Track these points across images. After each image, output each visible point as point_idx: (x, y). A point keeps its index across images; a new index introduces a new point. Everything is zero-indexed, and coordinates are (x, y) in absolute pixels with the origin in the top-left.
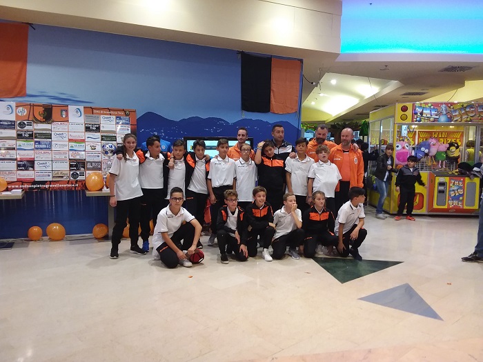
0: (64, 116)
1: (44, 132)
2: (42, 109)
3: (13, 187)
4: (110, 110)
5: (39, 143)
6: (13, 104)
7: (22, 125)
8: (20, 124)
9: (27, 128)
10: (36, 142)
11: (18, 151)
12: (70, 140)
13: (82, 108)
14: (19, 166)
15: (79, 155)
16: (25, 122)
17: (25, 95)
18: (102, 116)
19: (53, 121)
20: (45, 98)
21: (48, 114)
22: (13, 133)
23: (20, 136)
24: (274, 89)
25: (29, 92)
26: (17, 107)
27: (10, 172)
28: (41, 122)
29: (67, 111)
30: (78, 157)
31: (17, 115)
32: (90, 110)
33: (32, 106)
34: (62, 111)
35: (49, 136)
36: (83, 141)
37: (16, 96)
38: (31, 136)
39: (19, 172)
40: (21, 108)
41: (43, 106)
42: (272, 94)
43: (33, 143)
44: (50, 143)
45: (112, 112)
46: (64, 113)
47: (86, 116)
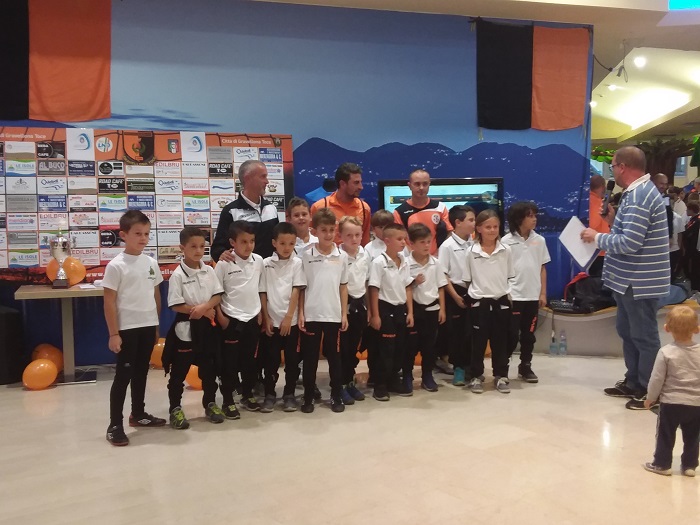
0: (174, 151)
1: (143, 179)
2: (137, 140)
3: (94, 275)
4: (248, 137)
5: (135, 198)
6: (90, 132)
7: (106, 168)
8: (102, 166)
9: (114, 173)
10: (130, 197)
11: (102, 214)
12: (186, 193)
13: (202, 135)
14: (103, 239)
15: (200, 218)
16: (111, 163)
17: (104, 118)
18: (235, 149)
19: (157, 161)
20: (141, 120)
21: (147, 149)
22: (91, 183)
23: (103, 188)
24: (539, 85)
25: (114, 110)
26: (97, 137)
27: (89, 249)
28: (137, 162)
29: (178, 142)
30: (198, 222)
31: (97, 152)
32: (216, 139)
33: (121, 135)
34: (170, 141)
35: (150, 187)
36: (206, 193)
37: (94, 119)
38: (122, 187)
39: (104, 250)
40: (102, 140)
41: (139, 134)
42: (534, 94)
43: (125, 198)
44: (153, 198)
45: (251, 141)
46: (173, 145)
47: (210, 150)
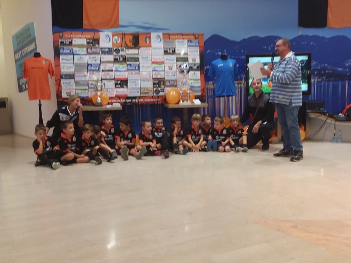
0: (148, 42)
1: (134, 56)
2: (131, 37)
3: (113, 101)
4: (183, 35)
5: (130, 65)
6: (110, 34)
7: (117, 51)
8: (116, 50)
9: (121, 53)
10: (128, 65)
11: (115, 73)
12: (153, 63)
13: (161, 34)
14: (116, 84)
15: (160, 74)
16: (120, 49)
17: (118, 26)
18: (176, 41)
19: (140, 47)
20: (133, 28)
21: (136, 41)
22: (110, 58)
23: (116, 60)
25: (121, 23)
26: (113, 36)
27: (110, 90)
28: (131, 48)
29: (150, 38)
30: (159, 77)
31: (113, 43)
32: (168, 36)
33: (124, 35)
34: (146, 38)
35: (137, 60)
36: (163, 63)
37: (112, 27)
38: (125, 60)
39: (117, 89)
40: (116, 37)
41: (132, 34)
43: (126, 65)
44: (139, 65)
45: (184, 37)
46: (148, 39)
47: (164, 42)
